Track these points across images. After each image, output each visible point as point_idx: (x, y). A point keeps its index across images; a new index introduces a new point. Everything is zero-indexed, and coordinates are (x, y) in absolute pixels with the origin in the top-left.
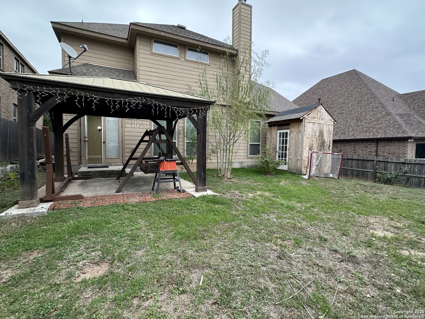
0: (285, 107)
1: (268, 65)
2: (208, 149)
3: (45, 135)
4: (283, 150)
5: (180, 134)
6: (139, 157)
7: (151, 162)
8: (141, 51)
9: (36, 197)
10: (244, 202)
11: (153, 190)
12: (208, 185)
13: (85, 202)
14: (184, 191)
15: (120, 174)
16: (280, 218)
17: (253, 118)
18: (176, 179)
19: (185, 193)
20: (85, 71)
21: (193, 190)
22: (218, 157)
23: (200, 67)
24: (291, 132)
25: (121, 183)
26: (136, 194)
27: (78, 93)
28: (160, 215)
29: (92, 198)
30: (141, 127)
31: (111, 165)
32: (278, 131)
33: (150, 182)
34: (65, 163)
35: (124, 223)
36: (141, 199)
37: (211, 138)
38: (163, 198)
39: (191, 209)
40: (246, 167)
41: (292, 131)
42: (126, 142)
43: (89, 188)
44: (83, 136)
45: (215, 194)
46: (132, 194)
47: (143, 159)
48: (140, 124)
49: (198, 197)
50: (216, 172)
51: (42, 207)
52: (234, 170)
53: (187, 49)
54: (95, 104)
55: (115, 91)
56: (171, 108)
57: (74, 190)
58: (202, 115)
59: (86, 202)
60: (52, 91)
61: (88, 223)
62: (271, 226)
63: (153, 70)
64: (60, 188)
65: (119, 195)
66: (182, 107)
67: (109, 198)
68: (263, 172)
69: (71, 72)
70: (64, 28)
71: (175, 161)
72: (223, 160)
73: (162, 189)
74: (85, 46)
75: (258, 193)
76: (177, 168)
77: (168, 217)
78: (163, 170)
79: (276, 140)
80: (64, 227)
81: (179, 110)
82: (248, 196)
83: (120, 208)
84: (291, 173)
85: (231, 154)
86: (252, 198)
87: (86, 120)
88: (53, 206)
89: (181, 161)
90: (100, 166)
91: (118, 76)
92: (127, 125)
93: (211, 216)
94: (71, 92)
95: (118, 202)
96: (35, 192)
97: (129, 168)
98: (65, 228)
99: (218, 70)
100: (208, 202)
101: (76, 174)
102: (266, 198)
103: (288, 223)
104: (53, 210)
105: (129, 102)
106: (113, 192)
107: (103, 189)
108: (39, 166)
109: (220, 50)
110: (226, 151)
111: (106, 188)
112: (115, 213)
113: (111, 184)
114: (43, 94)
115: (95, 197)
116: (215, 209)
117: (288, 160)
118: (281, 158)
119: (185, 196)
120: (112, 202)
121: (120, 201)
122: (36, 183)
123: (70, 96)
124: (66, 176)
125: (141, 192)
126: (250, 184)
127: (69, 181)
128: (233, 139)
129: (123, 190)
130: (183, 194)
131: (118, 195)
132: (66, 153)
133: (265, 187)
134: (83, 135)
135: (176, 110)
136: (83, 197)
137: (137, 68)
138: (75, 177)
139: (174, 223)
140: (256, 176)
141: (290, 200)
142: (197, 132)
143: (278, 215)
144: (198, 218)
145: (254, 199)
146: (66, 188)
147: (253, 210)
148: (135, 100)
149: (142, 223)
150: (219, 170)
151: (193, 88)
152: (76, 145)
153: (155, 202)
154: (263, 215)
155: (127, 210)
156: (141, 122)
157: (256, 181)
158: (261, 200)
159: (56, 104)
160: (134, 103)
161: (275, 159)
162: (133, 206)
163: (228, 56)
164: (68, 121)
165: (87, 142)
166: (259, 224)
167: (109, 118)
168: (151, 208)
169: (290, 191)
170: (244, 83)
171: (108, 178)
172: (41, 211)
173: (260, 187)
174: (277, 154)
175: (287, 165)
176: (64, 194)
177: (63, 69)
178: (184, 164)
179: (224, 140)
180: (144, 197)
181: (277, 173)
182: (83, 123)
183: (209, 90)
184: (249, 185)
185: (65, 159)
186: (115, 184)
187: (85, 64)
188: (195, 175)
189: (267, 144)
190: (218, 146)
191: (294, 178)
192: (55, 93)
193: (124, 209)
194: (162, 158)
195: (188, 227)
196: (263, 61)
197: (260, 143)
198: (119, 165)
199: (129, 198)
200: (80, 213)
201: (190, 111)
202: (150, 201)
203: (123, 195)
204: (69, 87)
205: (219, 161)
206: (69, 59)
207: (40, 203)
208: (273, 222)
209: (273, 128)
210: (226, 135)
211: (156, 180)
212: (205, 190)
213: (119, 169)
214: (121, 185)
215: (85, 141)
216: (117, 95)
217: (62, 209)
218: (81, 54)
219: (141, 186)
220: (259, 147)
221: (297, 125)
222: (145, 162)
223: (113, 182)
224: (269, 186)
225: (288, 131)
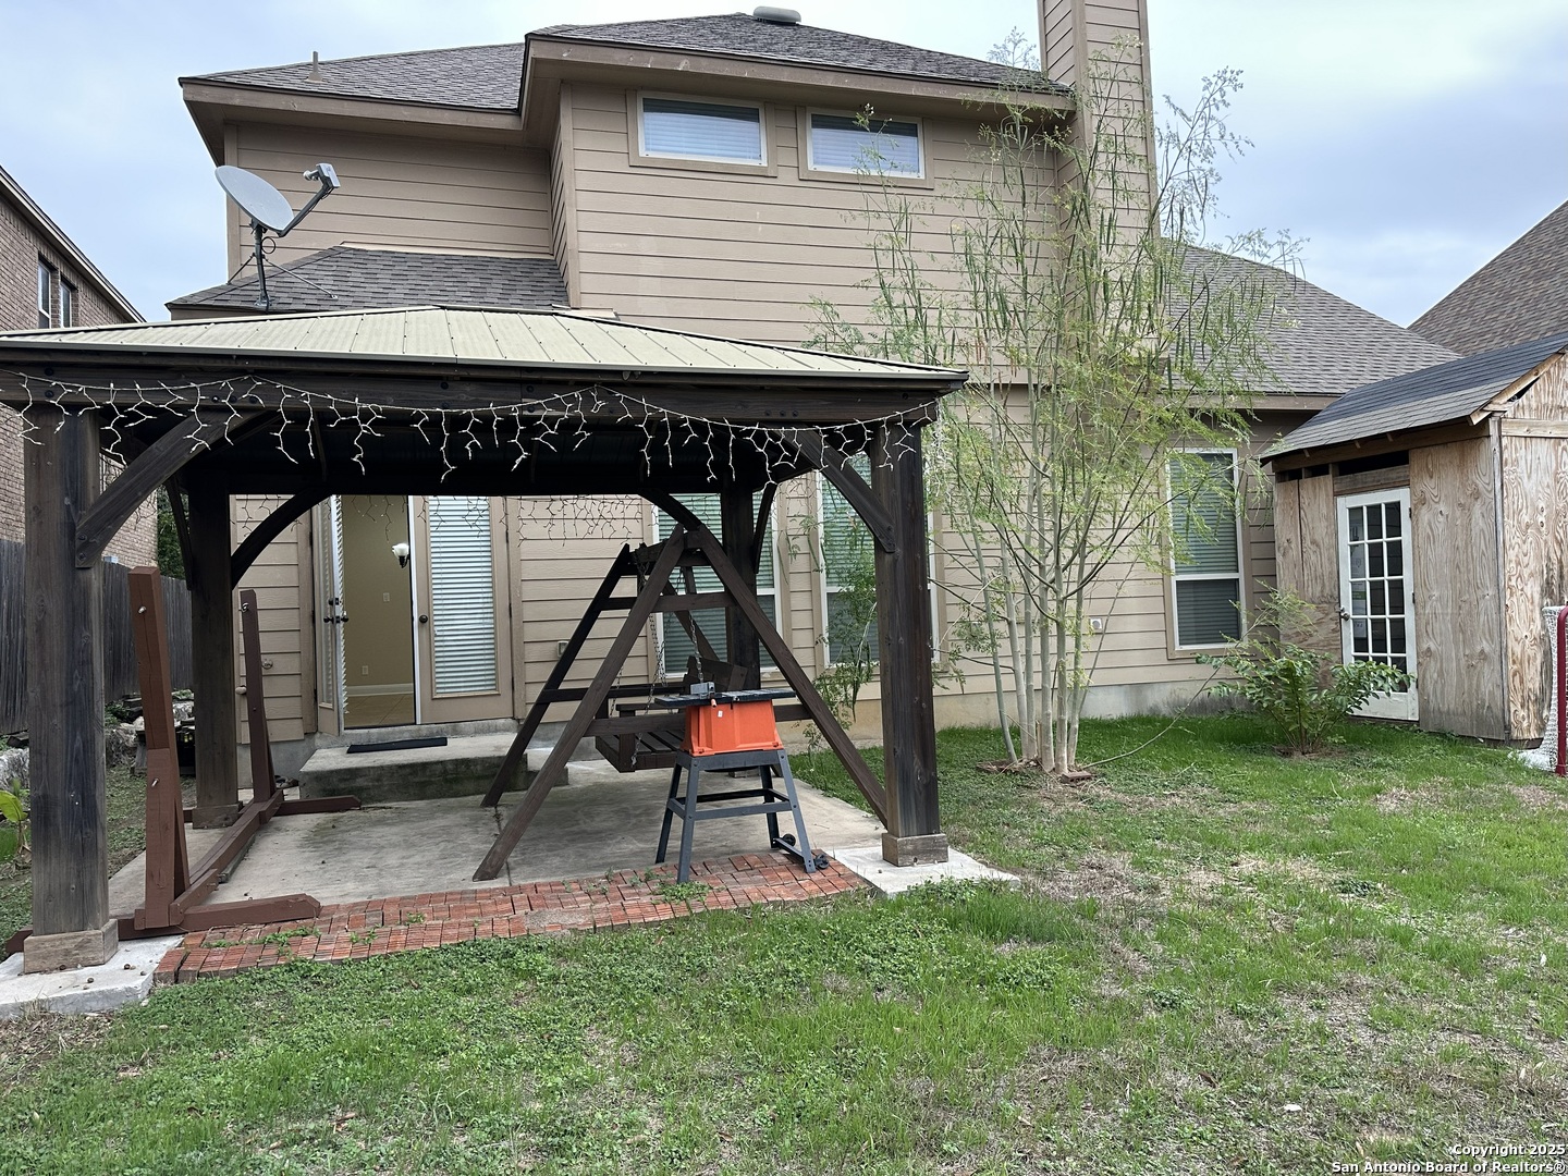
0: (1369, 363)
1: (1242, 144)
2: (944, 623)
3: (142, 609)
4: (1378, 607)
5: (795, 554)
6: (587, 685)
7: (651, 712)
8: (583, 160)
9: (99, 916)
10: (1166, 925)
11: (660, 858)
12: (953, 822)
13: (324, 936)
14: (822, 862)
15: (504, 774)
16: (1398, 1026)
17: (1184, 443)
18: (779, 797)
19: (829, 873)
20: (327, 285)
21: (874, 856)
22: (1001, 662)
23: (877, 201)
24: (1420, 501)
25: (503, 824)
26: (574, 886)
27: (285, 396)
28: (697, 1004)
29: (358, 914)
30: (597, 533)
31: (457, 733)
32: (1340, 500)
33: (649, 811)
34: (244, 734)
35: (511, 1051)
36: (598, 911)
37: (956, 564)
38: (712, 904)
39: (861, 970)
40: (1165, 711)
41: (1427, 496)
42: (529, 612)
43: (351, 855)
44: (326, 597)
45: (997, 875)
46: (558, 884)
47: (608, 697)
48: (590, 516)
49: (900, 894)
50: (992, 745)
51: (127, 967)
52: (1097, 734)
53: (809, 123)
54: (365, 440)
55: (456, 372)
56: (735, 431)
57: (278, 870)
58: (894, 456)
59: (331, 935)
60: (172, 396)
61: (334, 1051)
62: (1344, 1074)
63: (645, 246)
64: (213, 861)
65: (491, 892)
66: (788, 424)
67: (441, 910)
68: (1269, 739)
69: (266, 297)
70: (238, 99)
71: (767, 699)
72: (1028, 678)
73: (709, 851)
74: (327, 169)
75: (1249, 864)
76: (778, 740)
77: (736, 1017)
78: (708, 751)
79: (1333, 551)
80: (219, 1071)
81: (776, 437)
82: (1189, 883)
83: (492, 965)
84: (1443, 735)
85: (1070, 643)
86: (1211, 896)
87: (334, 516)
88: (179, 960)
89: (801, 698)
90: (407, 737)
91: (477, 293)
92: (530, 530)
93: (977, 1012)
94: (254, 393)
95: (486, 933)
96: (99, 889)
97: (546, 739)
98: (225, 1078)
99: (971, 208)
100: (953, 924)
101: (294, 784)
102: (1301, 892)
103: (1448, 1058)
104: (176, 982)
105: (524, 420)
106: (461, 876)
107: (417, 858)
108: (135, 748)
109: (975, 104)
110: (1044, 630)
111: (429, 856)
112: (469, 991)
113: (456, 830)
114: (133, 417)
115: (373, 909)
116: (998, 968)
117: (1419, 664)
118: (1371, 653)
119: (829, 888)
120: (456, 931)
121: (496, 927)
122: (100, 846)
123: (248, 417)
124: (246, 796)
125: (603, 873)
126: (1195, 811)
127: (262, 824)
128: (1077, 559)
129: (512, 865)
130: (817, 876)
131: (485, 891)
132: (244, 681)
133: (1289, 828)
134: (326, 592)
135: (760, 437)
136: (320, 908)
137: (569, 247)
138: (287, 799)
139: (772, 1051)
140: (1232, 764)
141: (1451, 908)
142: (876, 540)
143: (1381, 1001)
144: (900, 1024)
145: (1224, 902)
146: (242, 859)
147: (1224, 976)
148: (557, 405)
149: (601, 1052)
150: (1009, 737)
151: (847, 315)
152: (293, 642)
153: (670, 928)
154: (1285, 1002)
155: (529, 974)
156: (595, 508)
157: (1228, 794)
158: (1267, 907)
159: (187, 458)
160: (550, 421)
161: (1335, 658)
162: (559, 954)
163: (1023, 130)
164: (254, 527)
165: (342, 623)
166: (1268, 1061)
167: (440, 497)
168: (650, 963)
169: (1448, 849)
170: (1117, 261)
171: (443, 801)
172: (120, 987)
173: (1258, 829)
174: (1349, 633)
175: (1412, 689)
176: (231, 895)
177: (231, 286)
178: (817, 713)
179: (1026, 574)
180: (615, 899)
181: (1355, 741)
182: (323, 532)
183: (932, 317)
184: (1192, 820)
185: (242, 711)
186: (477, 832)
187: (331, 252)
188: (878, 767)
189: (1280, 573)
190: (998, 608)
191: (1464, 765)
192: (184, 408)
193: (515, 971)
194: (701, 689)
195: (847, 1075)
196: (1214, 132)
197: (1240, 576)
198: (497, 730)
199: (539, 906)
200: (301, 997)
201: (834, 440)
202: (647, 925)
203: (508, 893)
204: (244, 372)
205: (1008, 682)
206: (259, 236)
207: (120, 945)
208: (1354, 1048)
209: (1307, 484)
210: (1035, 543)
211: (676, 801)
212: (936, 854)
213: (498, 748)
214: (502, 835)
215: (332, 620)
216: (469, 388)
217: (216, 973)
218: (308, 210)
219: (601, 839)
220: (1236, 598)
221: (1457, 462)
222: (616, 714)
223: (464, 822)
224: (1312, 822)
225: (1402, 496)
